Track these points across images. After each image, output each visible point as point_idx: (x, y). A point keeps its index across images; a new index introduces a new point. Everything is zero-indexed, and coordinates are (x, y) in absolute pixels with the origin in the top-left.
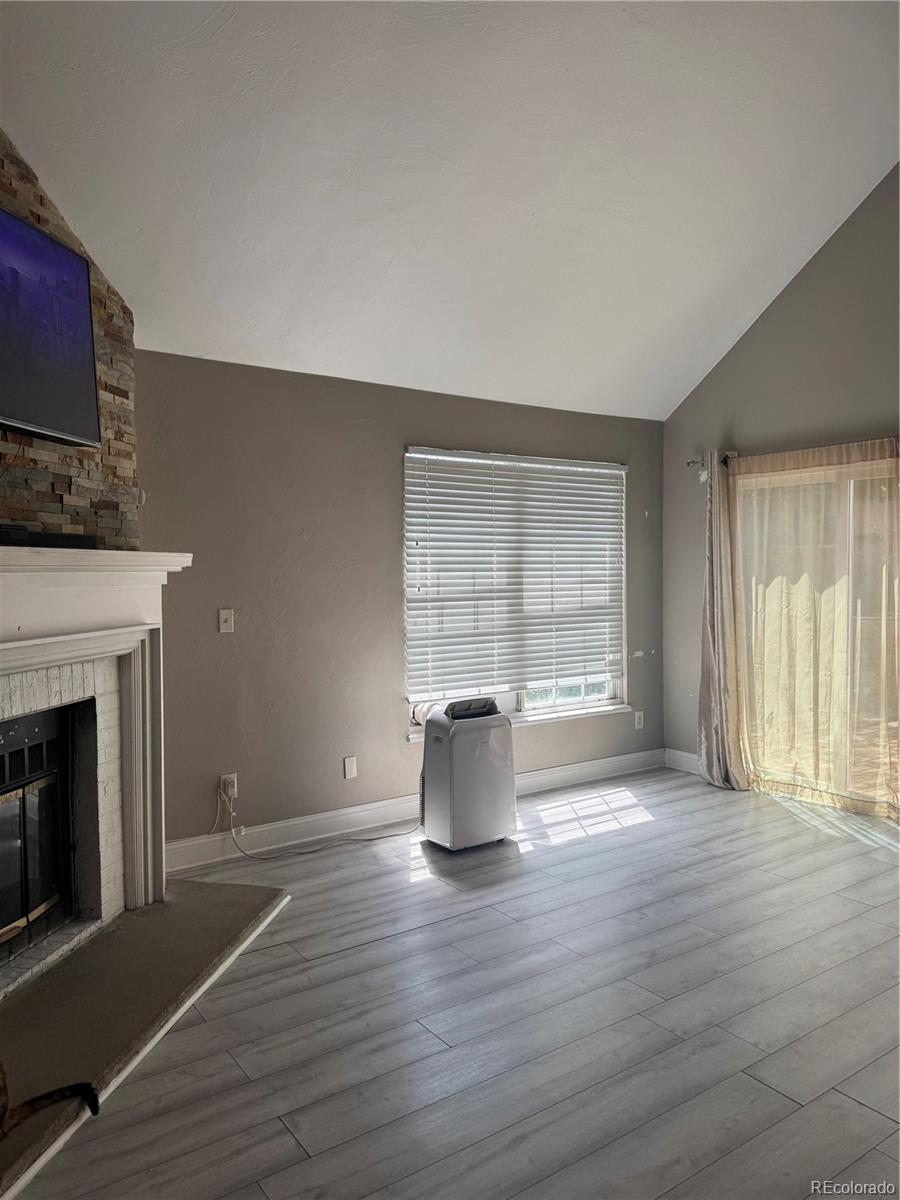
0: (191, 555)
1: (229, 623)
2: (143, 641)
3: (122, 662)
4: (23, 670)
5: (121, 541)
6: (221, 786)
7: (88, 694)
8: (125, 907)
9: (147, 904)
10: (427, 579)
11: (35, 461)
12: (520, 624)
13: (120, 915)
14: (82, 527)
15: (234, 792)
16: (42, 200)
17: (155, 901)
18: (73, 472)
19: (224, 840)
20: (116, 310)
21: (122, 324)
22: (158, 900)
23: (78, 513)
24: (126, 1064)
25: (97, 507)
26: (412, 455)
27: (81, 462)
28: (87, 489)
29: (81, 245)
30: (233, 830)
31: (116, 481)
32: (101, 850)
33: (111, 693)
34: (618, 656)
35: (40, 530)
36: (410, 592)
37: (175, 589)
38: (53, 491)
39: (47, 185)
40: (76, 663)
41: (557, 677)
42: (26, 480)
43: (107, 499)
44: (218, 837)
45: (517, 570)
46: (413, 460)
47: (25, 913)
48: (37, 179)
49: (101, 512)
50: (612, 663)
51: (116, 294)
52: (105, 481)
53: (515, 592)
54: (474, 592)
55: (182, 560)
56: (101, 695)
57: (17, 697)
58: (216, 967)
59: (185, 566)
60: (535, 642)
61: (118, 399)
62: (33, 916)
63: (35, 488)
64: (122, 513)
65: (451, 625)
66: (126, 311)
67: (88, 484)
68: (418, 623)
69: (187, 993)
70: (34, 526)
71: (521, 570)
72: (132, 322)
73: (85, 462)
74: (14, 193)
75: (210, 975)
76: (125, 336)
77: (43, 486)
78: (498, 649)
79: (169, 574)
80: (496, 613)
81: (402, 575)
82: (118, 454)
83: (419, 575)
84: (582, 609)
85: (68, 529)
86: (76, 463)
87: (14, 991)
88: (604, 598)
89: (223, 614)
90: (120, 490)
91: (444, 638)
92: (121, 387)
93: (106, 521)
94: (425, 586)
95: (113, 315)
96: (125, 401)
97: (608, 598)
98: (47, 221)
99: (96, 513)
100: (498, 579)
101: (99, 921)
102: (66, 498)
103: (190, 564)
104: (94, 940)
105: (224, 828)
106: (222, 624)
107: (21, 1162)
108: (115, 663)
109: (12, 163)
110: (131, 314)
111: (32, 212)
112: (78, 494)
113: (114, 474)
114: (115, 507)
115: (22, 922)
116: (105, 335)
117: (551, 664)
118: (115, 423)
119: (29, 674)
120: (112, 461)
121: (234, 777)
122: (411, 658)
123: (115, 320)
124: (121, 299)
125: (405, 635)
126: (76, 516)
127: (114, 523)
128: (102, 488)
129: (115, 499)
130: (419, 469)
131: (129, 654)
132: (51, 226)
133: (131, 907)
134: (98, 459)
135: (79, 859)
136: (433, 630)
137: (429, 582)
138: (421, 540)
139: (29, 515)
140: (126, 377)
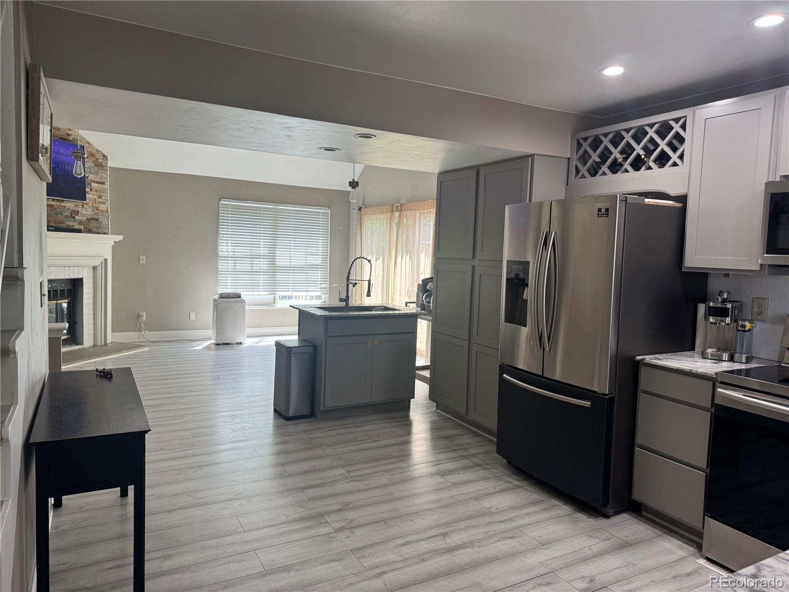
0: (123, 236)
1: (143, 260)
2: (102, 262)
3: (95, 268)
4: (55, 266)
5: (100, 231)
6: (139, 316)
7: (80, 277)
8: (93, 344)
9: (101, 345)
11: (64, 207)
12: (274, 269)
13: (91, 346)
14: (82, 226)
15: (144, 318)
16: (70, 129)
17: (104, 345)
18: (79, 209)
19: (140, 334)
20: (100, 157)
21: (102, 161)
22: (105, 344)
23: (81, 222)
25: (89, 220)
26: (223, 202)
27: (83, 206)
29: (85, 139)
30: (143, 332)
31: (98, 211)
33: (90, 277)
34: (326, 285)
35: (65, 227)
36: (220, 254)
37: (116, 246)
38: (71, 215)
40: (76, 266)
41: (292, 291)
42: (61, 212)
43: (94, 217)
44: (138, 333)
45: (273, 248)
46: (223, 204)
49: (91, 221)
50: (321, 288)
51: (100, 151)
52: (93, 212)
53: (272, 257)
54: (251, 255)
55: (121, 237)
56: (85, 277)
57: (53, 274)
59: (120, 239)
60: (281, 277)
61: (100, 185)
63: (64, 214)
64: (100, 222)
65: (239, 267)
66: (104, 156)
67: (85, 213)
68: (223, 266)
70: (64, 226)
71: (275, 248)
72: (107, 160)
73: (85, 206)
74: (59, 129)
76: (103, 164)
77: (67, 214)
78: (262, 278)
79: (114, 242)
80: (263, 264)
81: (217, 247)
82: (100, 203)
83: (225, 247)
84: (306, 265)
85: (77, 227)
86: (81, 206)
88: (318, 261)
89: (141, 257)
90: (100, 214)
91: (235, 272)
92: (102, 181)
93: (93, 224)
94: (228, 252)
95: (98, 158)
96: (104, 186)
97: (320, 262)
98: (71, 135)
99: (89, 222)
100: (263, 251)
101: (82, 346)
102: (76, 217)
103: (123, 239)
104: (79, 350)
105: (140, 331)
106: (141, 261)
108: (92, 268)
110: (107, 157)
111: (66, 133)
112: (81, 216)
113: (98, 209)
114: (97, 220)
117: (290, 286)
118: (98, 193)
119: (58, 268)
120: (97, 205)
121: (145, 315)
122: (220, 278)
123: (99, 160)
124: (102, 153)
125: (218, 270)
126: (80, 223)
127: (96, 225)
128: (92, 214)
129: (97, 217)
130: (226, 208)
131: (97, 266)
132: (73, 136)
133: (96, 345)
134: (90, 205)
135: (78, 327)
136: (231, 269)
137: (229, 250)
138: (226, 234)
139: (63, 223)
140: (104, 178)
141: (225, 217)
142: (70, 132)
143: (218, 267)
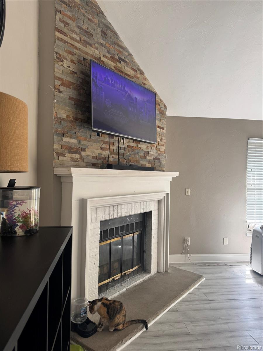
0: (179, 173)
2: (165, 196)
3: (159, 202)
4: (135, 202)
5: (160, 169)
6: (185, 241)
7: (150, 210)
8: (158, 271)
9: (163, 272)
10: (255, 182)
11: (140, 148)
13: (156, 273)
14: (151, 165)
15: (189, 243)
16: (145, 79)
17: (165, 271)
18: (149, 150)
19: (186, 257)
20: (162, 106)
21: (164, 109)
22: (166, 271)
24: (156, 318)
25: (155, 159)
26: (251, 141)
27: (151, 147)
28: (153, 155)
29: (154, 89)
30: (188, 254)
31: (160, 152)
32: (152, 254)
33: (156, 210)
35: (140, 166)
36: (248, 186)
37: (174, 182)
38: (144, 155)
39: (146, 75)
40: (148, 201)
42: (138, 153)
43: (157, 157)
44: (184, 256)
46: (251, 143)
47: (132, 268)
48: (144, 73)
49: (156, 161)
51: (162, 101)
52: (157, 152)
55: (177, 174)
56: (154, 210)
57: (133, 209)
58: (182, 295)
59: (177, 176)
61: (161, 130)
62: (134, 269)
63: (140, 155)
64: (161, 161)
66: (165, 106)
67: (153, 153)
68: (250, 196)
69: (173, 301)
72: (166, 108)
73: (152, 147)
74: (138, 78)
75: (180, 297)
76: (164, 113)
77: (142, 154)
79: (173, 178)
81: (246, 180)
82: (161, 145)
83: (252, 180)
85: (148, 165)
86: (150, 148)
87: (128, 289)
89: (187, 190)
90: (161, 155)
91: (261, 202)
92: (163, 127)
93: (157, 163)
95: (161, 107)
96: (163, 130)
98: (146, 84)
99: (154, 161)
101: (151, 274)
102: (147, 157)
103: (178, 175)
105: (185, 253)
106: (187, 193)
107: (127, 337)
108: (157, 202)
109: (139, 71)
110: (166, 106)
111: (143, 83)
112: (150, 156)
113: (159, 151)
114: (159, 159)
115: (131, 270)
116: (159, 113)
118: (161, 137)
120: (159, 147)
121: (189, 238)
122: (248, 208)
123: (162, 109)
124: (164, 103)
125: (246, 200)
126: (149, 162)
127: (159, 164)
128: (156, 154)
129: (159, 157)
130: (253, 145)
131: (161, 200)
132: (147, 85)
133: (159, 272)
134: (156, 147)
135: (146, 255)
136: (257, 199)
137: (255, 183)
138: (253, 169)
139: (138, 162)
140: (164, 124)
141: (252, 153)
142: (145, 82)
143: (246, 198)
